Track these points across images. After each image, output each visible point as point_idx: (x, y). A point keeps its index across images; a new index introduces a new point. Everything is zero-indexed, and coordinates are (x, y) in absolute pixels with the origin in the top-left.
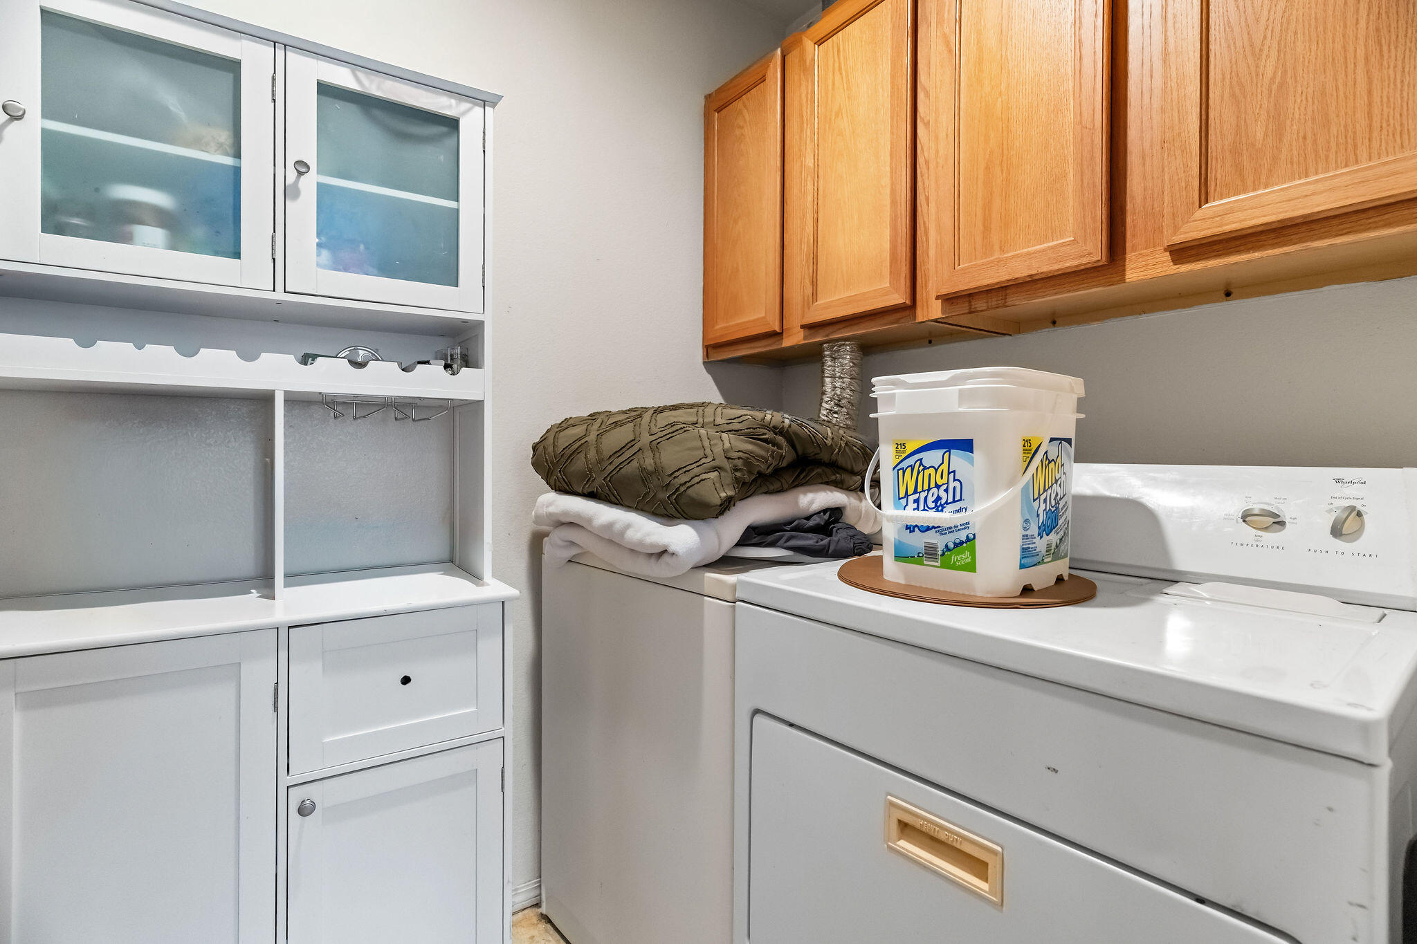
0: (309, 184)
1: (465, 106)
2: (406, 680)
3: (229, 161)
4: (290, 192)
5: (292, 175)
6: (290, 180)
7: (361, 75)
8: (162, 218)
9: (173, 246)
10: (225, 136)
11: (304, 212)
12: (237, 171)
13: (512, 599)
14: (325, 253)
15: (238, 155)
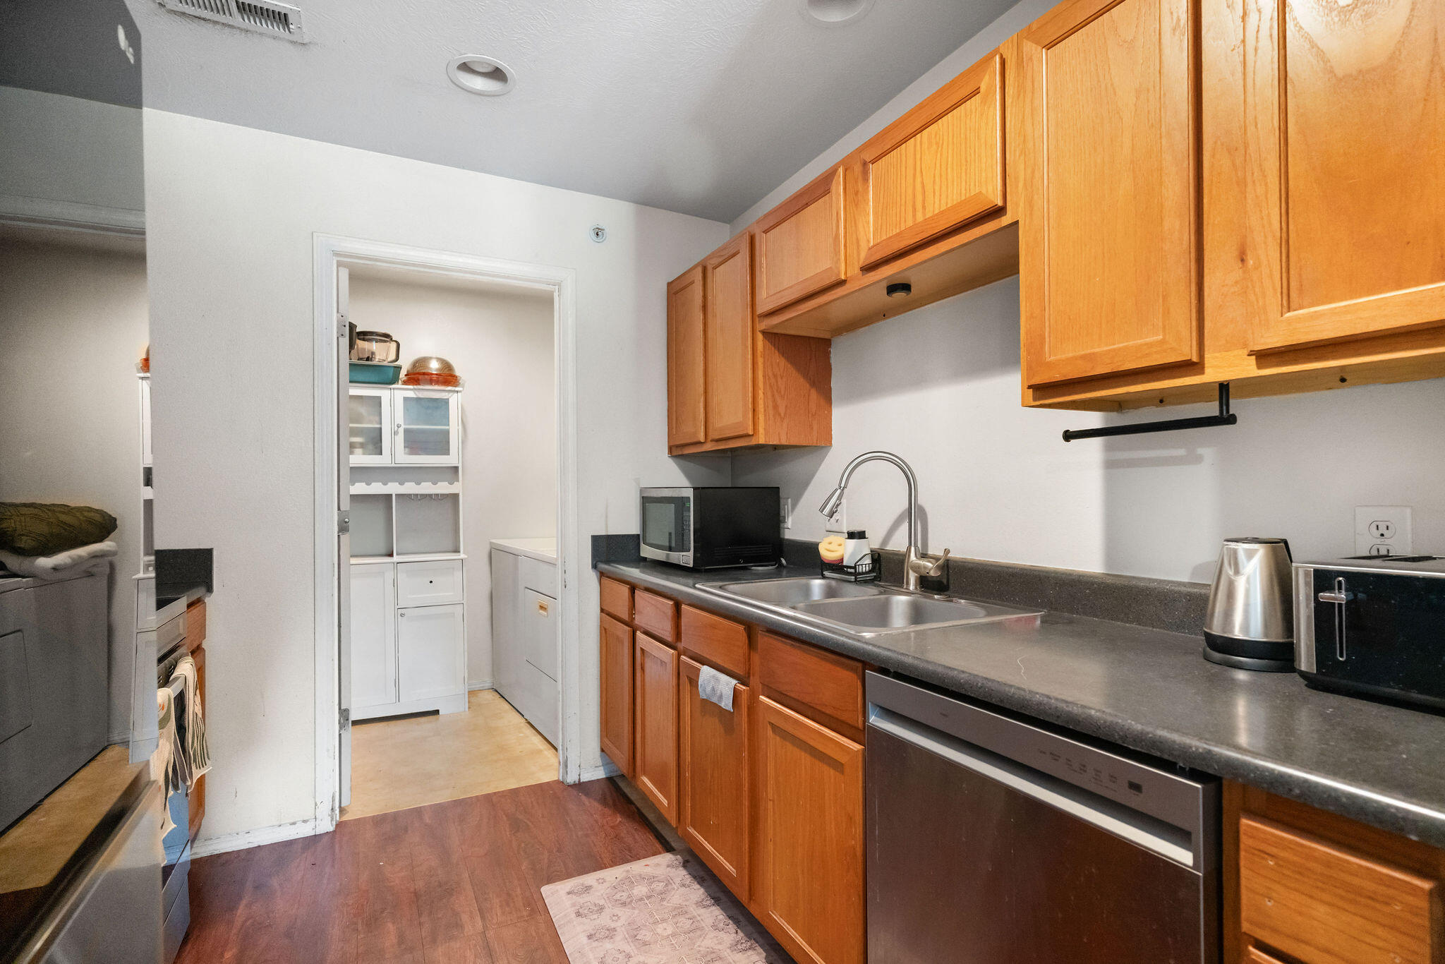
0: (401, 431)
1: (451, 394)
2: (431, 582)
3: (378, 426)
4: (396, 433)
5: (396, 428)
6: (396, 429)
7: (417, 392)
8: (362, 445)
9: (364, 454)
10: (377, 418)
11: (400, 438)
12: (381, 429)
13: (465, 559)
14: (407, 450)
15: (381, 424)
